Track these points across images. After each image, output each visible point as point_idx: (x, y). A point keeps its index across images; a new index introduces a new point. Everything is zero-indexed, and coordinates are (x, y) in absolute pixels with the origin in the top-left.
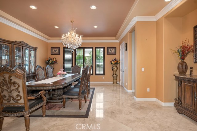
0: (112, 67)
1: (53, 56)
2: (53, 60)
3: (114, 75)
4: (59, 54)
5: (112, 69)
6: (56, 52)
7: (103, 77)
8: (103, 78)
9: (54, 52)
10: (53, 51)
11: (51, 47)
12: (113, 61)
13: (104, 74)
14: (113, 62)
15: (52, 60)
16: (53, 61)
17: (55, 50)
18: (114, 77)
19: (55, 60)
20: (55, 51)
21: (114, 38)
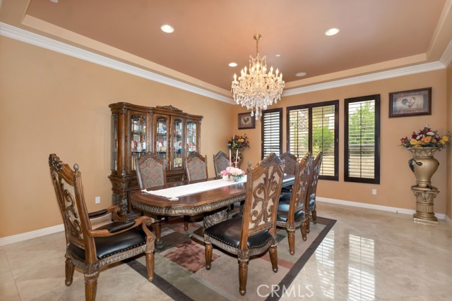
0: (411, 160)
1: (242, 133)
2: (239, 140)
3: (417, 186)
4: (253, 127)
5: (412, 167)
6: (248, 123)
7: (374, 190)
8: (374, 192)
9: (244, 123)
10: (242, 120)
11: (239, 114)
12: (414, 136)
13: (376, 180)
14: (413, 142)
15: (237, 139)
16: (238, 143)
17: (246, 118)
18: (418, 195)
19: (242, 140)
20: (245, 121)
21: (423, 56)
